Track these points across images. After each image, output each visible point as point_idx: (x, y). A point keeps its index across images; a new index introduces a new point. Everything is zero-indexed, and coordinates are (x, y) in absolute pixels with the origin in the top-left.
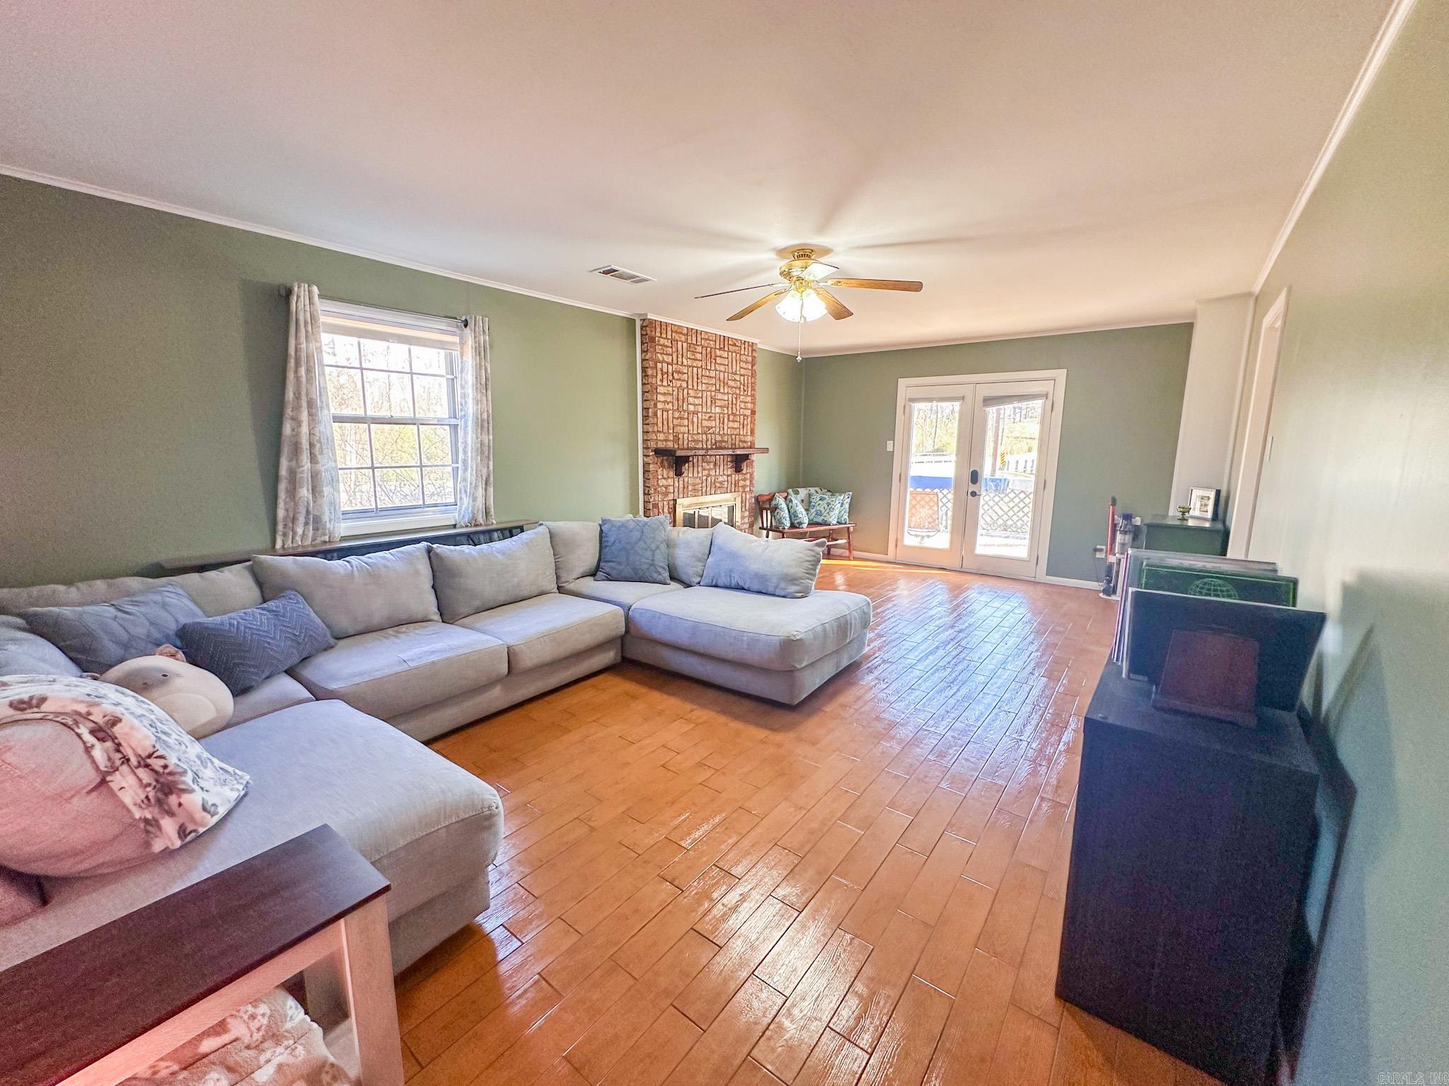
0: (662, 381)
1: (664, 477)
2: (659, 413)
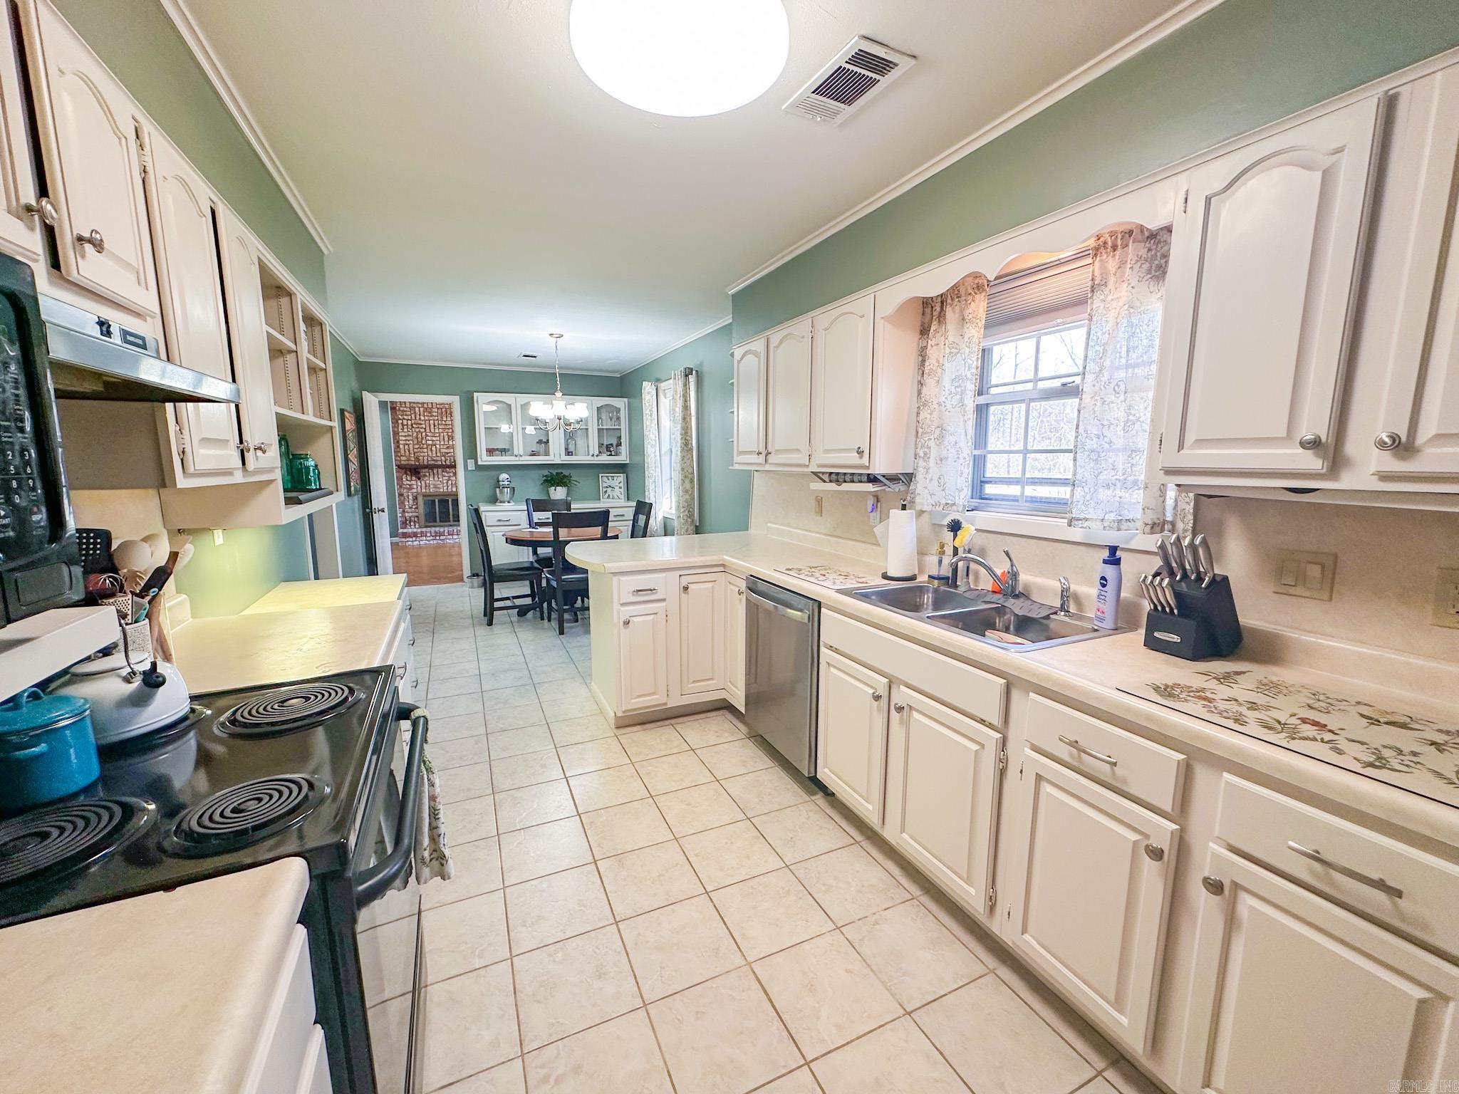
0: (403, 429)
1: (407, 480)
2: (401, 446)
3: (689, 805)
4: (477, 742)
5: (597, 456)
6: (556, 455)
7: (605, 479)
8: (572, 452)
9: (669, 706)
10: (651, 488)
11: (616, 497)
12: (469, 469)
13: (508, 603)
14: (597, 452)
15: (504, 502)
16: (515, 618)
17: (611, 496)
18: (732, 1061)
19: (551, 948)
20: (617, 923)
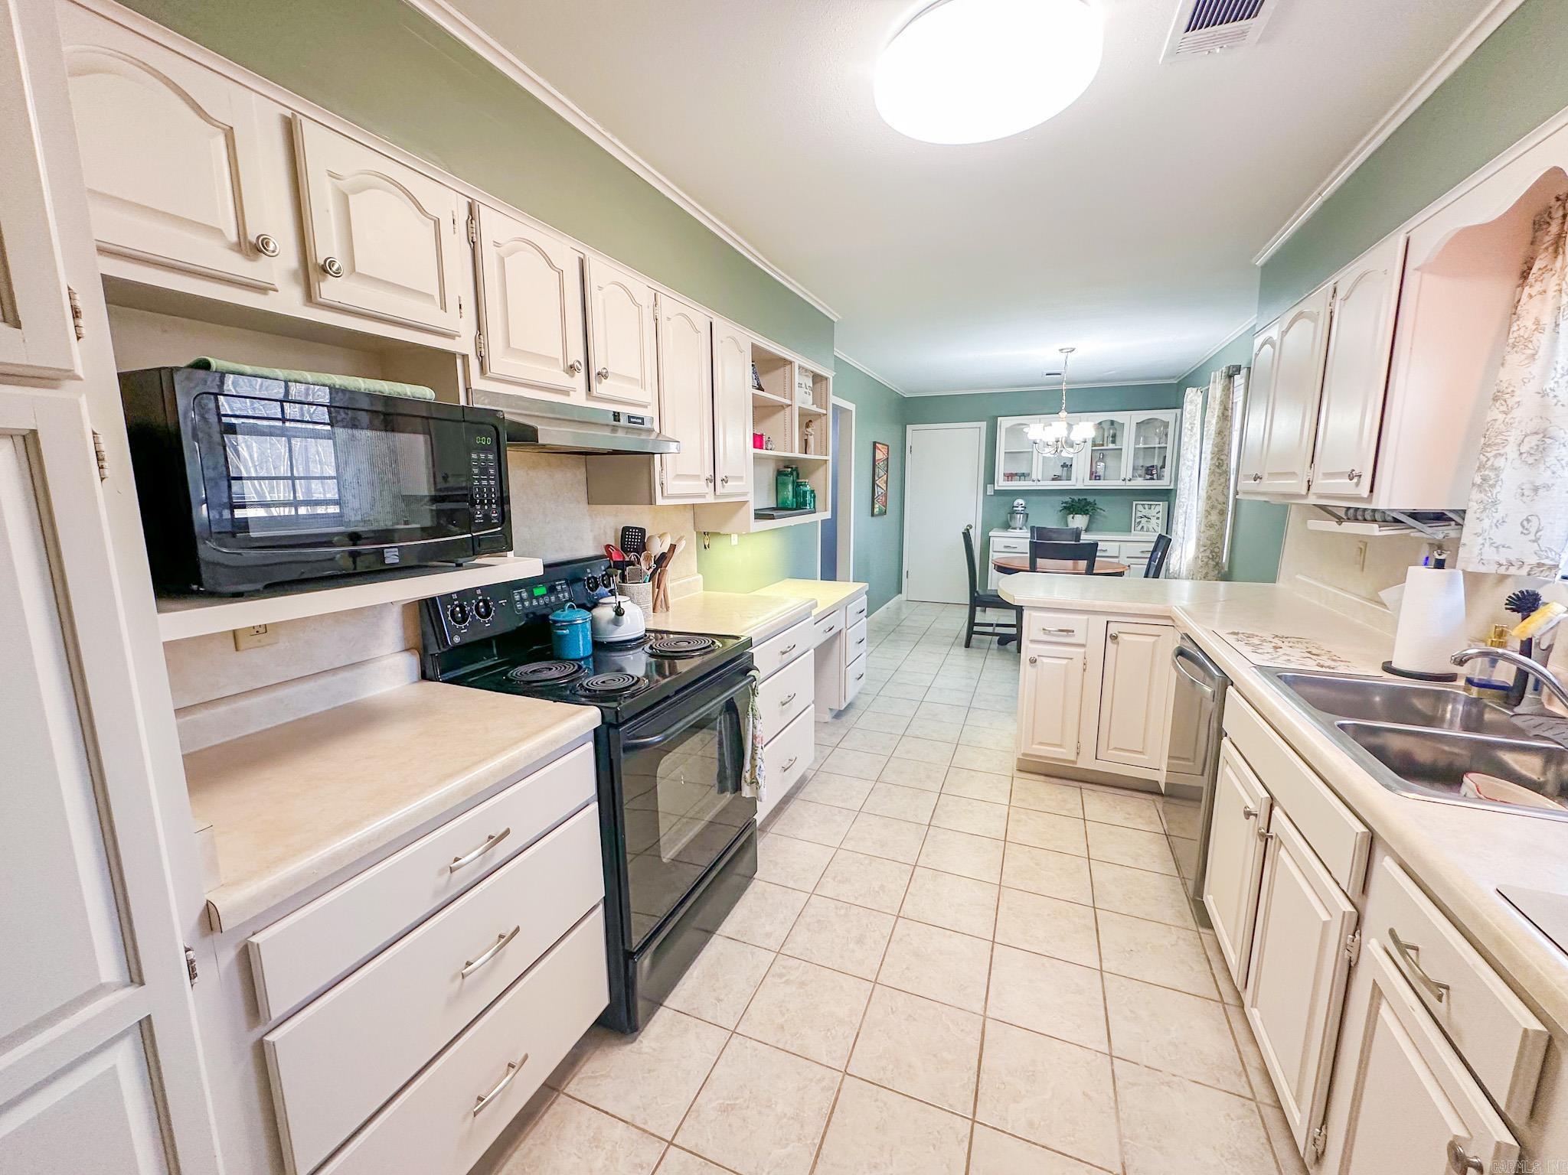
3: (1037, 864)
4: (891, 739)
5: (1130, 480)
6: (1079, 479)
7: (1140, 508)
8: (1099, 476)
9: (1077, 766)
10: (1180, 521)
11: (1151, 529)
12: (988, 494)
13: (990, 629)
14: (1129, 476)
15: (1015, 529)
16: (995, 646)
17: (1145, 529)
18: (910, 1066)
19: (840, 904)
20: (898, 917)
